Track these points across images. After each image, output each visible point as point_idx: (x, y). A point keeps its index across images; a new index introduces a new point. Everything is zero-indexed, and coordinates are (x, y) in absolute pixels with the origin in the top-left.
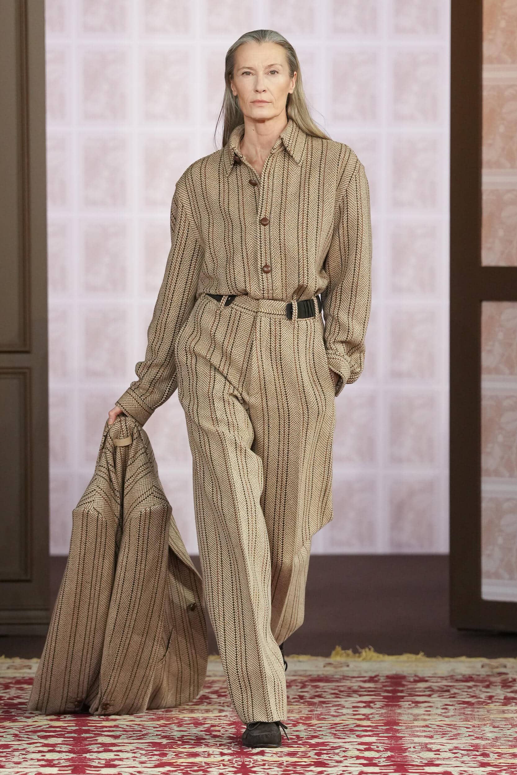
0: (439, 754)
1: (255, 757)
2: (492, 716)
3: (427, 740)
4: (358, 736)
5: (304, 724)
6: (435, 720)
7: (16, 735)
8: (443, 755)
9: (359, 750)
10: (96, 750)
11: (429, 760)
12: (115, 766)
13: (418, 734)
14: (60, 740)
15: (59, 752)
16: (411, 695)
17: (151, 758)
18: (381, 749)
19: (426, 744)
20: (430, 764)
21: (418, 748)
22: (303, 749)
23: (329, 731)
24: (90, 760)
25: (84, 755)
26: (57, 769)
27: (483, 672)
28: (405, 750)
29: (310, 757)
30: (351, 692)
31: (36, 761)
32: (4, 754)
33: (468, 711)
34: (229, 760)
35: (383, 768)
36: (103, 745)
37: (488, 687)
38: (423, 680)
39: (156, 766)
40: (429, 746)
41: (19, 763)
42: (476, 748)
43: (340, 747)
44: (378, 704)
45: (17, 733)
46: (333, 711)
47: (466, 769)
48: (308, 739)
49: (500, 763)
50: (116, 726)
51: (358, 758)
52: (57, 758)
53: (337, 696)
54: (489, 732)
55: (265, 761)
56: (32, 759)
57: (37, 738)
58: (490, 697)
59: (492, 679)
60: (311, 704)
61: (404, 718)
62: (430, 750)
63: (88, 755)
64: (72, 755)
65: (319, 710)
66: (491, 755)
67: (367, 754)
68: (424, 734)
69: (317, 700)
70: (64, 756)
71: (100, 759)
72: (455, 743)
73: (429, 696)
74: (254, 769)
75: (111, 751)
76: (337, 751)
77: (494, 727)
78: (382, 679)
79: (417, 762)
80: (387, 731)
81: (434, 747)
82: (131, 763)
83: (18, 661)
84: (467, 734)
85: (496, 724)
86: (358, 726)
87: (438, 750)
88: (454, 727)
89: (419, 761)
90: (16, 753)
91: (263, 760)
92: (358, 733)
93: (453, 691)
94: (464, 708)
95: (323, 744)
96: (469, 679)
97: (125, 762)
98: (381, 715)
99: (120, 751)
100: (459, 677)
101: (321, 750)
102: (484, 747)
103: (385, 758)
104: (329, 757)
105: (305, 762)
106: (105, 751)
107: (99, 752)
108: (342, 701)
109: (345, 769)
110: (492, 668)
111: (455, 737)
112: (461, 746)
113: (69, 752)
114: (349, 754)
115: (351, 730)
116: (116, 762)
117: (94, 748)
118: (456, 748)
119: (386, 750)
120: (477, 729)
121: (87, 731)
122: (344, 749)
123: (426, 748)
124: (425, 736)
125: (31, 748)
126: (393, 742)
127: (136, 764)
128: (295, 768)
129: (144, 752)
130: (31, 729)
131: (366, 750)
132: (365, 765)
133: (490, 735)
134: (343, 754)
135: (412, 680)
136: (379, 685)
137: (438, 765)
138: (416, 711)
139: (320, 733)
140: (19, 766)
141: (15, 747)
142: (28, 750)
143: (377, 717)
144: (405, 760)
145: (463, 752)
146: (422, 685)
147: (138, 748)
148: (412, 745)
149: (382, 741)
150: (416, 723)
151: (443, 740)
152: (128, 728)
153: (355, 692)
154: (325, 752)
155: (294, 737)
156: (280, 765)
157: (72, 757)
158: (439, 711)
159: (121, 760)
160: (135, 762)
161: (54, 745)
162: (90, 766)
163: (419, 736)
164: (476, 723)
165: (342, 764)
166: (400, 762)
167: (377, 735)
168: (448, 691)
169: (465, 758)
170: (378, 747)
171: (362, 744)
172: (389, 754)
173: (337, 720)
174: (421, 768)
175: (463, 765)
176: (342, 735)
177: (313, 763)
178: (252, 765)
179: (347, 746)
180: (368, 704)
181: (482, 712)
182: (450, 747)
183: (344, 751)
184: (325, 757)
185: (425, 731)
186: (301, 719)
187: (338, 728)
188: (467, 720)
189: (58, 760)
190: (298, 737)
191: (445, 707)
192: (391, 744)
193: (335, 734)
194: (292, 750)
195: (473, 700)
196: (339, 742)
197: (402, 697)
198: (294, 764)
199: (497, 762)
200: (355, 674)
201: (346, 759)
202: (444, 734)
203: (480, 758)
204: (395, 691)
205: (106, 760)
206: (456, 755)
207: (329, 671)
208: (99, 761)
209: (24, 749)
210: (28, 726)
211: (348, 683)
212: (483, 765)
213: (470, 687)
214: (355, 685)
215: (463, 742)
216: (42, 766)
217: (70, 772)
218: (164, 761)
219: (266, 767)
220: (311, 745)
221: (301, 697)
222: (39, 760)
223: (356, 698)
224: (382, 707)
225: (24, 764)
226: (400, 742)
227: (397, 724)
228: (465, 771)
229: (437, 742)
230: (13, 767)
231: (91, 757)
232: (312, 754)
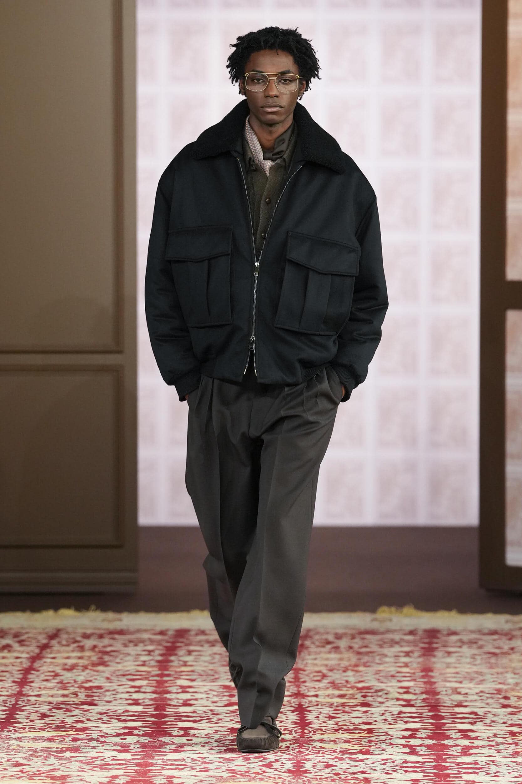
0: (467, 697)
1: (310, 699)
2: (513, 665)
3: (457, 685)
4: (399, 681)
5: (353, 670)
6: (466, 668)
7: (108, 678)
8: (471, 698)
9: (399, 693)
10: (175, 691)
11: (458, 702)
12: (191, 705)
13: (450, 679)
14: (144, 683)
15: (145, 692)
16: (444, 646)
17: (221, 698)
18: (417, 692)
19: (456, 688)
20: (459, 705)
21: (450, 692)
22: (351, 692)
23: (374, 676)
24: (170, 699)
25: (165, 695)
26: (142, 707)
27: (507, 627)
28: (438, 693)
29: (356, 698)
30: (393, 643)
31: (125, 700)
32: (97, 694)
33: (493, 660)
34: (288, 701)
35: (419, 708)
36: (182, 687)
37: (510, 639)
38: (455, 633)
39: (226, 706)
40: (459, 690)
41: (110, 702)
42: (499, 691)
43: (382, 690)
44: (416, 654)
45: (109, 676)
46: (377, 659)
47: (490, 710)
48: (356, 683)
49: (519, 705)
50: (193, 671)
51: (398, 699)
52: (142, 698)
53: (381, 646)
54: (511, 679)
55: (318, 702)
56: (121, 699)
57: (126, 680)
58: (512, 649)
59: (514, 633)
60: (359, 653)
61: (438, 666)
62: (459, 693)
63: (168, 696)
64: (154, 696)
65: (366, 659)
66: (512, 698)
67: (406, 697)
68: (455, 680)
69: (364, 650)
70: (149, 696)
71: (178, 699)
72: (481, 687)
73: (460, 647)
74: (308, 709)
75: (188, 692)
76: (380, 694)
77: (515, 674)
78: (420, 633)
79: (448, 703)
80: (423, 677)
81: (463, 691)
82: (204, 702)
83: (111, 615)
84: (492, 680)
85: (517, 672)
86: (399, 672)
87: (466, 694)
88: (480, 674)
89: (450, 702)
90: (108, 693)
91: (317, 701)
92: (398, 679)
93: (481, 643)
94: (489, 658)
95: (368, 688)
96: (494, 633)
97: (199, 702)
98: (419, 663)
99: (196, 692)
100: (486, 631)
101: (366, 692)
102: (506, 691)
103: (420, 700)
104: (374, 699)
105: (353, 703)
106: (183, 692)
107: (178, 693)
108: (386, 651)
109: (387, 709)
110: (515, 623)
111: (482, 682)
112: (486, 690)
113: (153, 692)
114: (390, 696)
115: (393, 676)
116: (192, 702)
117: (174, 689)
118: (482, 692)
119: (422, 693)
120: (500, 676)
121: (168, 675)
122: (386, 692)
123: (456, 691)
124: (456, 682)
125: (121, 689)
126: (428, 686)
127: (209, 703)
128: (344, 708)
129: (215, 693)
130: (121, 673)
131: (405, 693)
132: (403, 706)
133: (511, 681)
134: (385, 696)
135: (445, 633)
136: (417, 638)
137: (466, 706)
138: (448, 660)
139: (366, 678)
140: (110, 704)
141: (107, 688)
142: (118, 690)
143: (415, 665)
144: (438, 702)
145: (488, 695)
146: (454, 638)
147: (211, 690)
148: (444, 689)
149: (419, 686)
150: (448, 670)
151: (471, 685)
152: (202, 673)
153: (397, 643)
154: (370, 694)
155: (343, 682)
156: (331, 705)
157: (155, 698)
158: (468, 660)
159: (196, 700)
160: (208, 702)
161: (140, 687)
162: (170, 705)
163: (450, 682)
164: (500, 670)
165: (384, 705)
166: (433, 703)
167: (415, 680)
168: (476, 643)
169: (490, 701)
170: (415, 690)
171: (401, 688)
172: (424, 696)
173: (381, 667)
174: (451, 709)
175: (487, 706)
176: (385, 681)
177: (359, 704)
178: (307, 705)
179: (389, 689)
180: (407, 654)
181: (504, 661)
182: (477, 690)
183: (386, 694)
184: (369, 699)
185: (455, 677)
186: (350, 666)
187: (381, 674)
188: (491, 668)
189: (143, 699)
190: (347, 682)
191: (473, 657)
192: (426, 688)
193: (379, 679)
194: (341, 692)
195: (497, 651)
196: (382, 686)
197: (437, 648)
198: (344, 705)
199: (516, 704)
200: (398, 628)
201: (388, 701)
202: (472, 680)
203: (502, 701)
204: (430, 643)
205: (183, 700)
206: (482, 698)
207: (375, 626)
208: (178, 700)
209: (114, 690)
210: (119, 670)
211: (390, 636)
212: (505, 706)
213: (495, 640)
214: (397, 637)
215: (489, 686)
216: (130, 704)
217: (152, 710)
218: (232, 701)
219: (319, 707)
220: (358, 689)
221: (351, 648)
222: (127, 699)
223: (397, 649)
224: (419, 657)
225: (114, 703)
226: (434, 686)
227: (431, 671)
228: (489, 712)
229: (465, 687)
230: (105, 705)
231: (171, 697)
232: (359, 696)
